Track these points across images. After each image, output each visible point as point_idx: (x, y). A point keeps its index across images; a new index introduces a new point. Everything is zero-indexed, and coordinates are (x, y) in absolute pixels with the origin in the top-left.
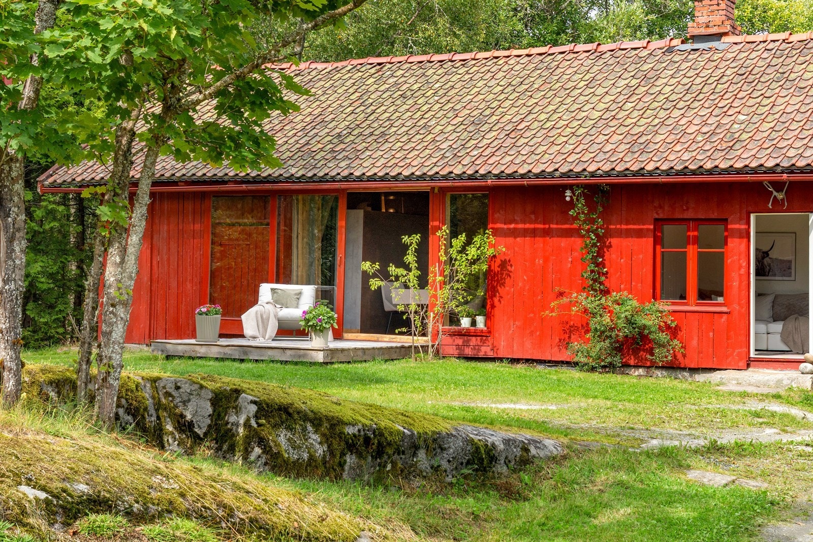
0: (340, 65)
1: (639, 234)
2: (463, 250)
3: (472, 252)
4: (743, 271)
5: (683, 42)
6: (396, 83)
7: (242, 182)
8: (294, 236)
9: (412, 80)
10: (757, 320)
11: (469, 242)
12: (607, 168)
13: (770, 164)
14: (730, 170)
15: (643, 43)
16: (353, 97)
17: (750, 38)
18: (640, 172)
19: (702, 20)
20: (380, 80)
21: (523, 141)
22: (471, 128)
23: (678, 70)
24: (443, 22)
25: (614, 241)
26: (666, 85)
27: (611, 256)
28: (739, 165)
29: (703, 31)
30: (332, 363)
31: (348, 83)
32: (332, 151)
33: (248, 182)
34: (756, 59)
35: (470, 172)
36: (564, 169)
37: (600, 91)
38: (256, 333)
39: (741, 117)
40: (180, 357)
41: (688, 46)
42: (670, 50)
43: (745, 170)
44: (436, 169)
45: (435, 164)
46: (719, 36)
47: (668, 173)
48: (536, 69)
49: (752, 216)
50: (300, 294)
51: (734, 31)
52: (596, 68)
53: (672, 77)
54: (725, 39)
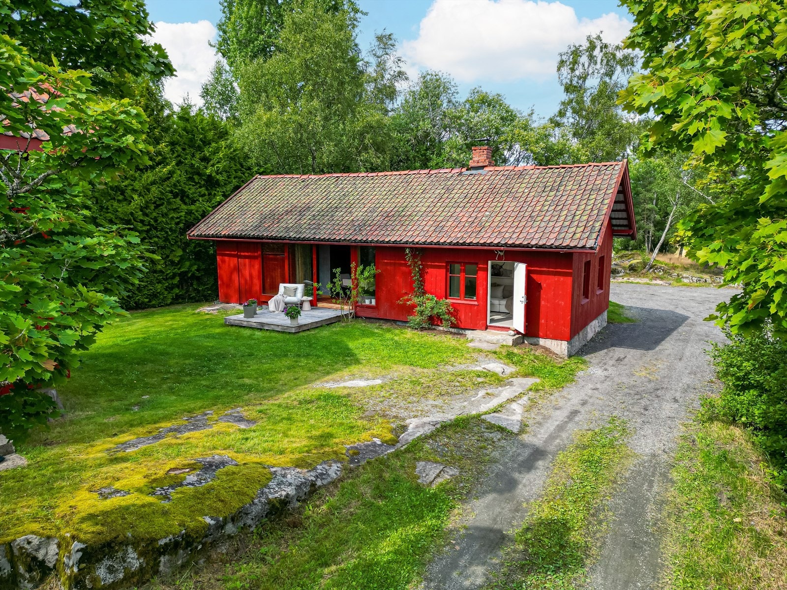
0: (321, 176)
1: (439, 267)
2: (362, 273)
3: (366, 274)
4: (484, 287)
5: (467, 170)
6: (342, 188)
7: (270, 239)
8: (297, 259)
9: (349, 187)
10: (492, 297)
11: (364, 269)
12: (423, 240)
13: (496, 242)
14: (477, 244)
15: (450, 170)
16: (324, 195)
17: (497, 168)
18: (438, 243)
19: (476, 159)
20: (336, 186)
21: (390, 223)
22: (369, 214)
23: (463, 185)
24: (372, 151)
25: (429, 270)
26: (456, 194)
27: (427, 277)
28: (482, 242)
29: (475, 165)
30: (299, 332)
31: (323, 187)
32: (309, 224)
33: (272, 239)
34: (498, 180)
35: (365, 239)
36: (404, 240)
37: (428, 195)
38: (274, 310)
39: (487, 213)
40: (236, 326)
41: (469, 172)
42: (461, 174)
43: (484, 244)
44: (351, 237)
45: (351, 234)
46: (483, 167)
47: (450, 244)
48: (402, 182)
49: (490, 262)
50: (296, 289)
51: (490, 165)
52: (428, 183)
53: (460, 189)
54: (486, 169)
